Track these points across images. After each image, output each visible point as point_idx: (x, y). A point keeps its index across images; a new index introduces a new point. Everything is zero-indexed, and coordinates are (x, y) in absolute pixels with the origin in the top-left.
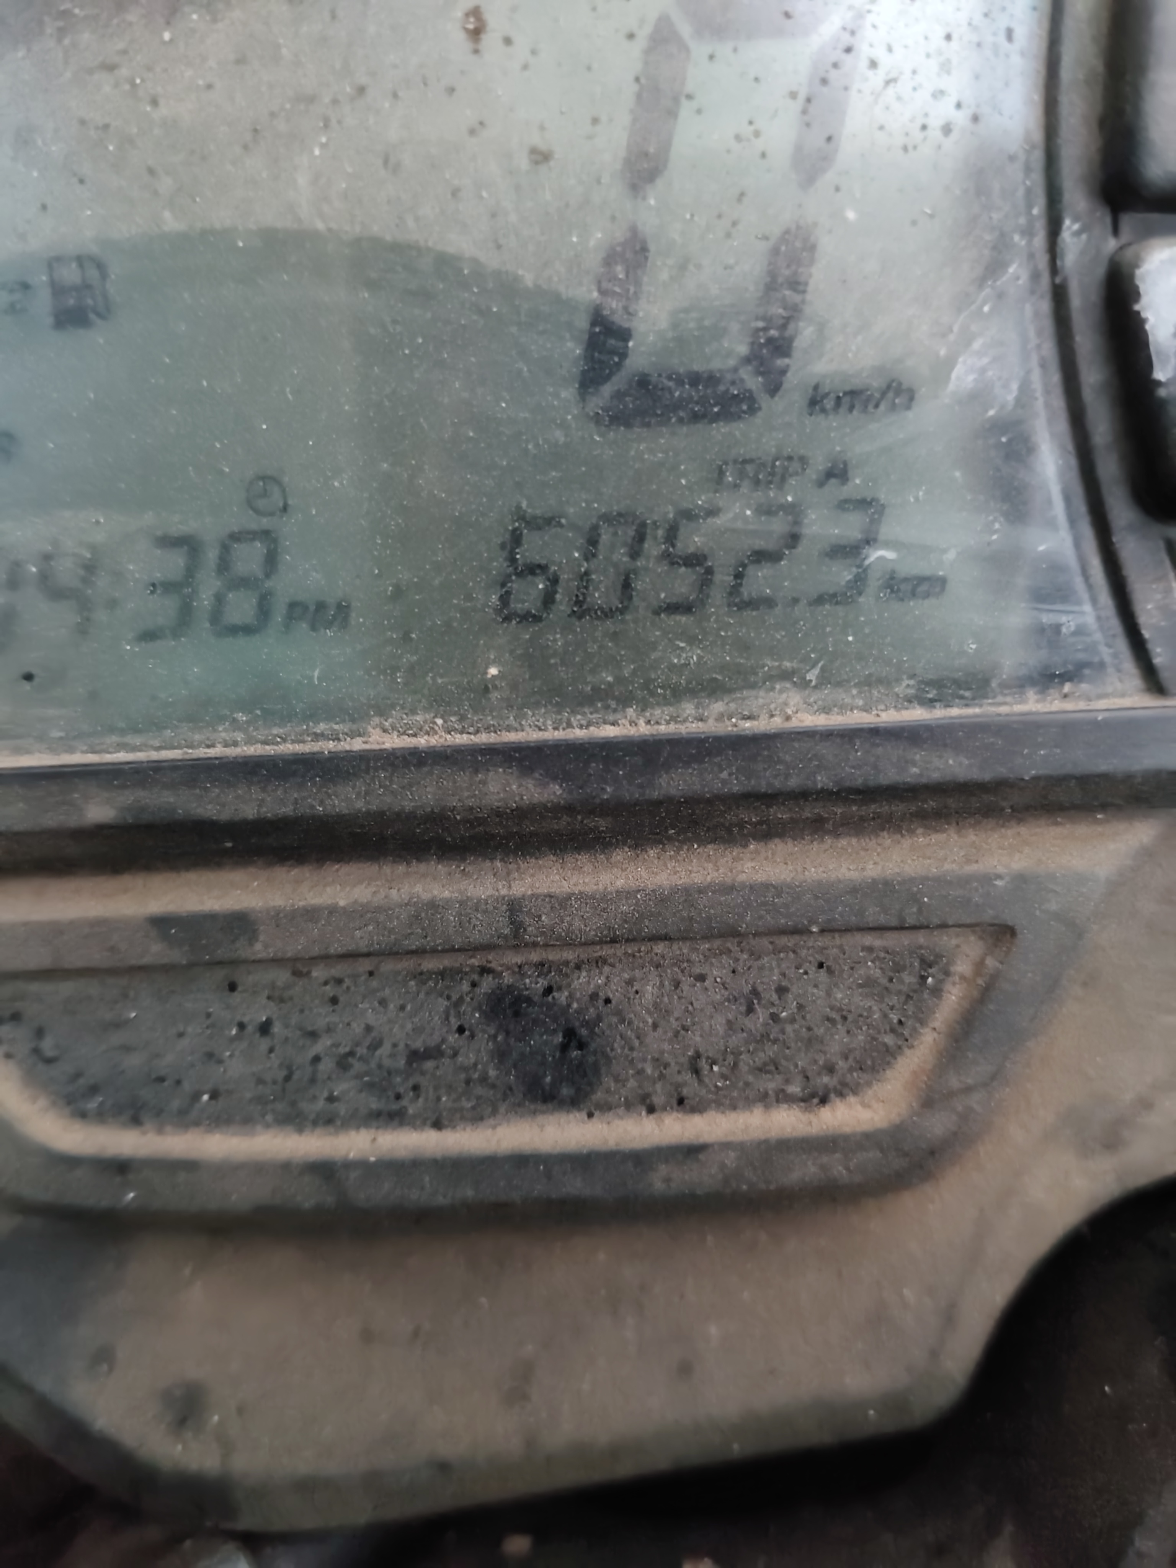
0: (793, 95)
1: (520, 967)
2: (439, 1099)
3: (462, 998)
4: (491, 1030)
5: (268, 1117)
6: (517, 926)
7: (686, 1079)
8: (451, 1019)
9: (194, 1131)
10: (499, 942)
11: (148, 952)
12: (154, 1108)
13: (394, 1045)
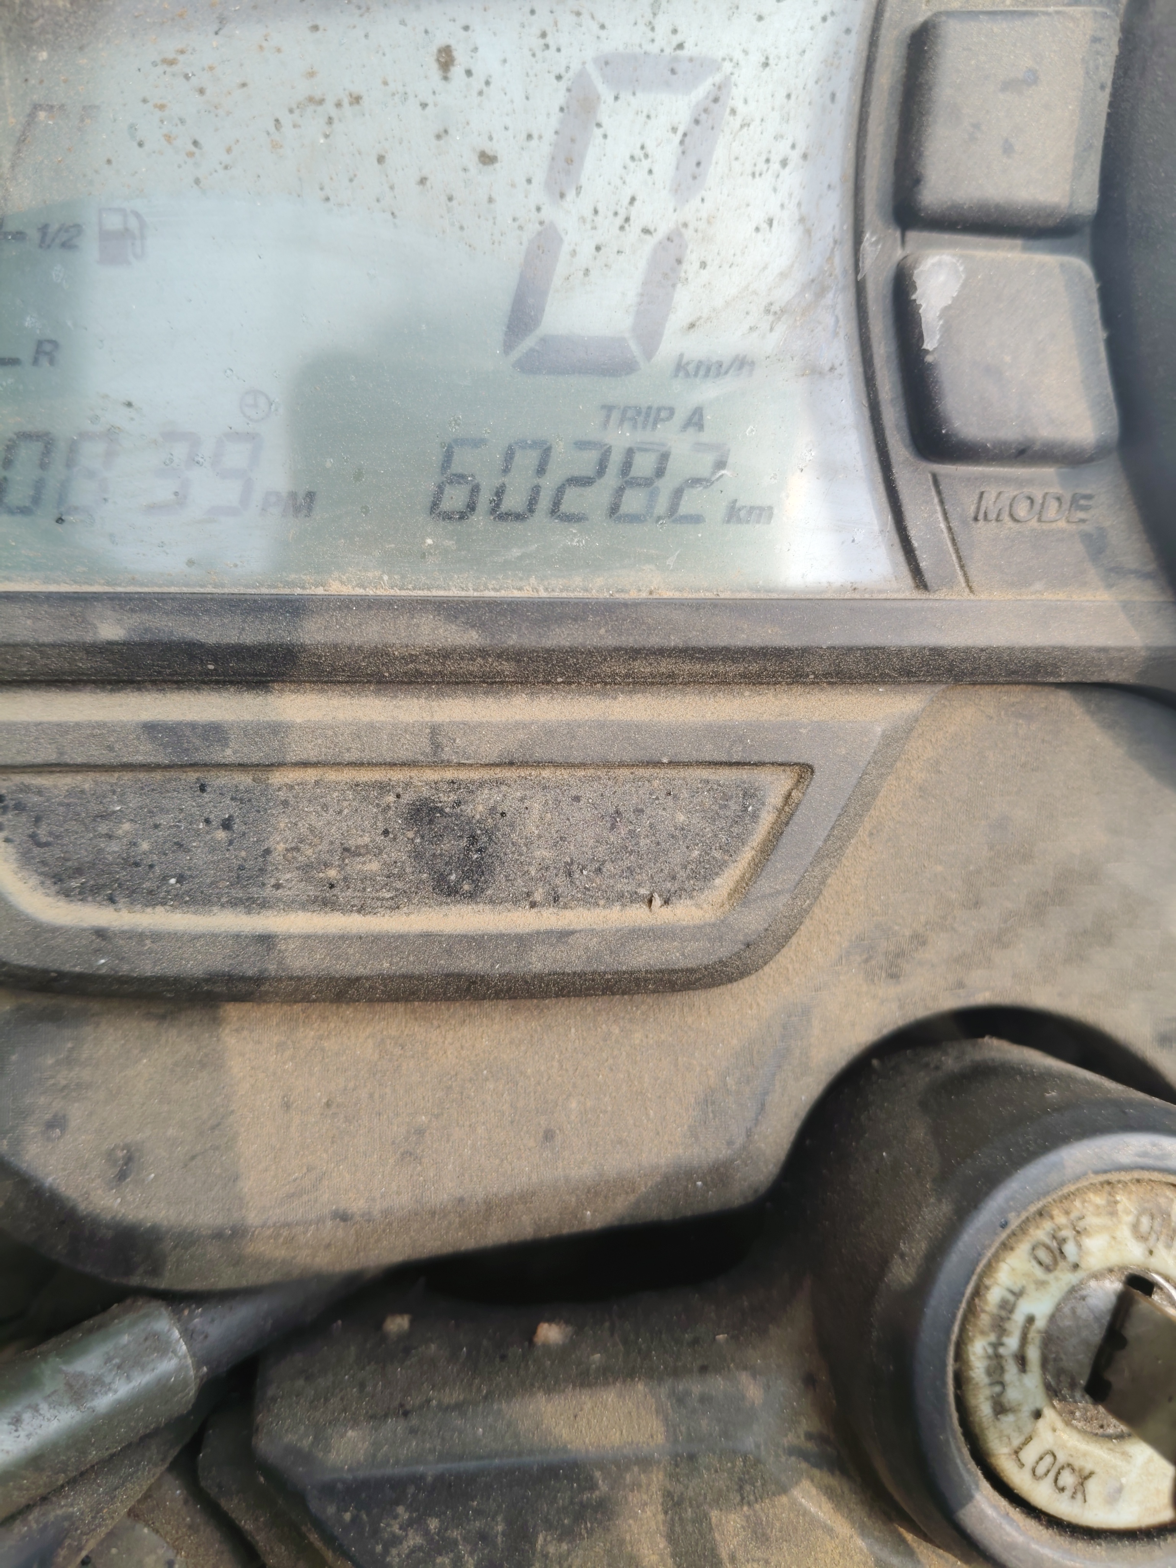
0: (674, 130)
1: (436, 783)
2: (364, 889)
3: (389, 807)
4: (410, 835)
5: (224, 900)
6: (437, 747)
7: (560, 881)
8: (379, 824)
9: (160, 909)
10: (422, 758)
11: (138, 752)
12: (128, 889)
13: (332, 843)
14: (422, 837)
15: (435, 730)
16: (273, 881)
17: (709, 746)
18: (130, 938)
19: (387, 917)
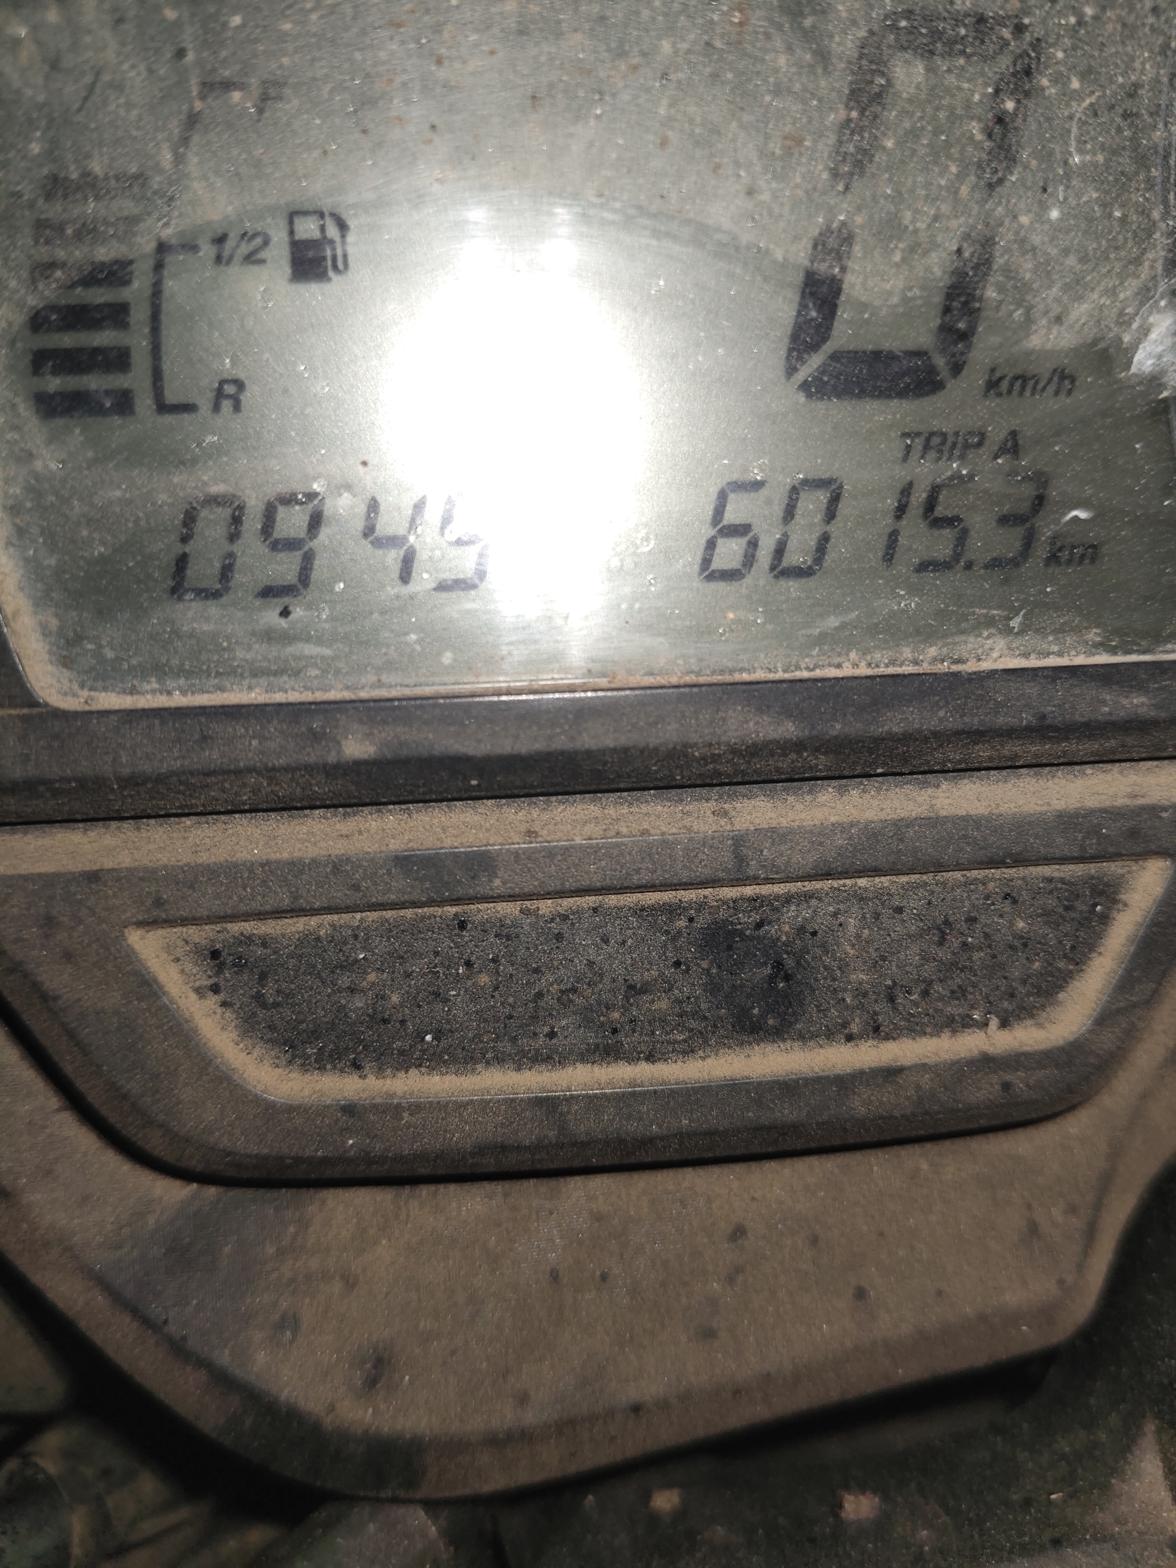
1: (735, 902)
2: (653, 1033)
3: (679, 932)
4: (705, 964)
5: (489, 1055)
6: (741, 860)
7: (882, 1007)
8: (668, 954)
9: (413, 1072)
10: (722, 875)
11: (389, 890)
12: (375, 1051)
13: (614, 980)
14: (719, 967)
15: (739, 841)
16: (547, 1029)
17: (1060, 840)
18: (384, 1112)
19: (679, 1063)
